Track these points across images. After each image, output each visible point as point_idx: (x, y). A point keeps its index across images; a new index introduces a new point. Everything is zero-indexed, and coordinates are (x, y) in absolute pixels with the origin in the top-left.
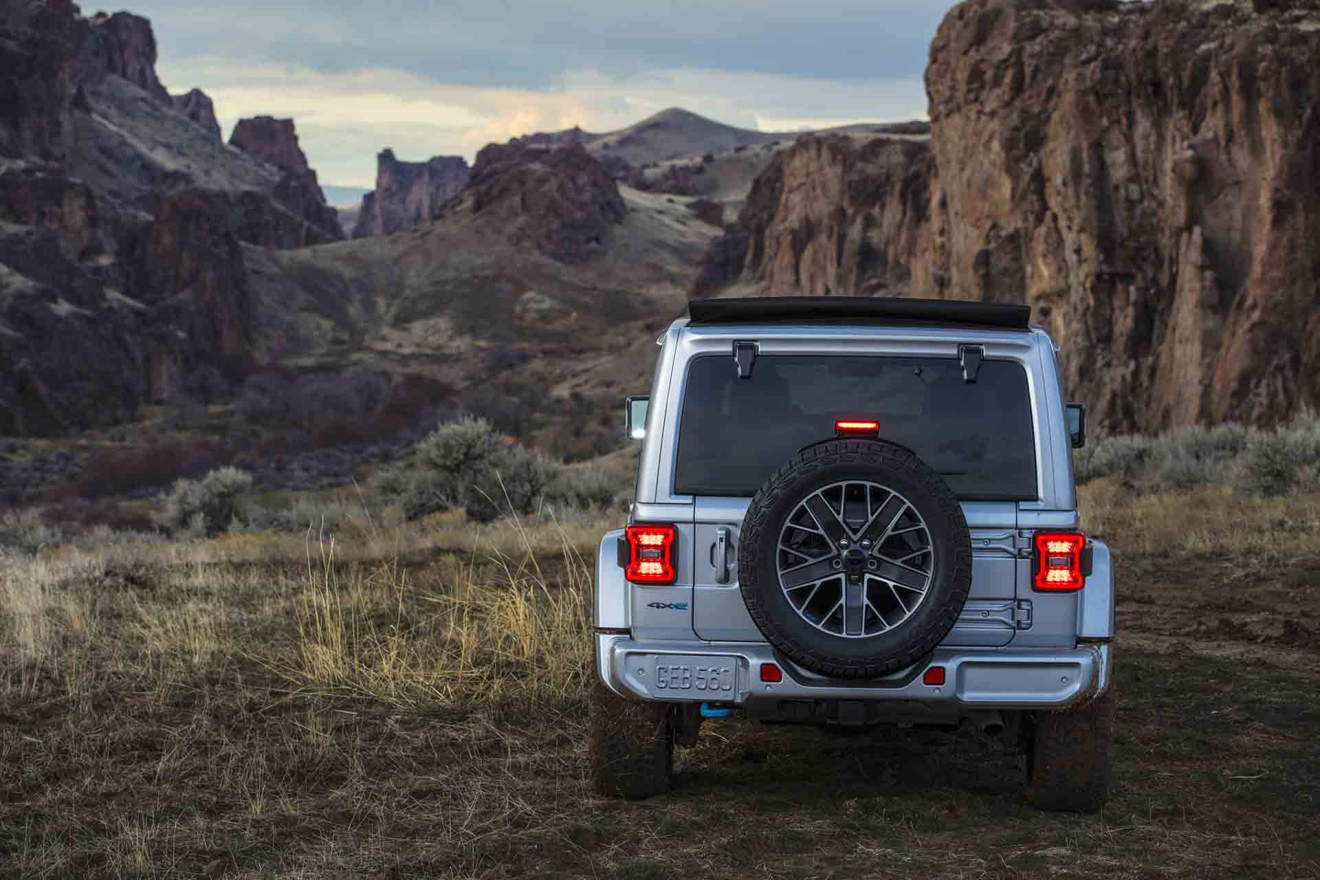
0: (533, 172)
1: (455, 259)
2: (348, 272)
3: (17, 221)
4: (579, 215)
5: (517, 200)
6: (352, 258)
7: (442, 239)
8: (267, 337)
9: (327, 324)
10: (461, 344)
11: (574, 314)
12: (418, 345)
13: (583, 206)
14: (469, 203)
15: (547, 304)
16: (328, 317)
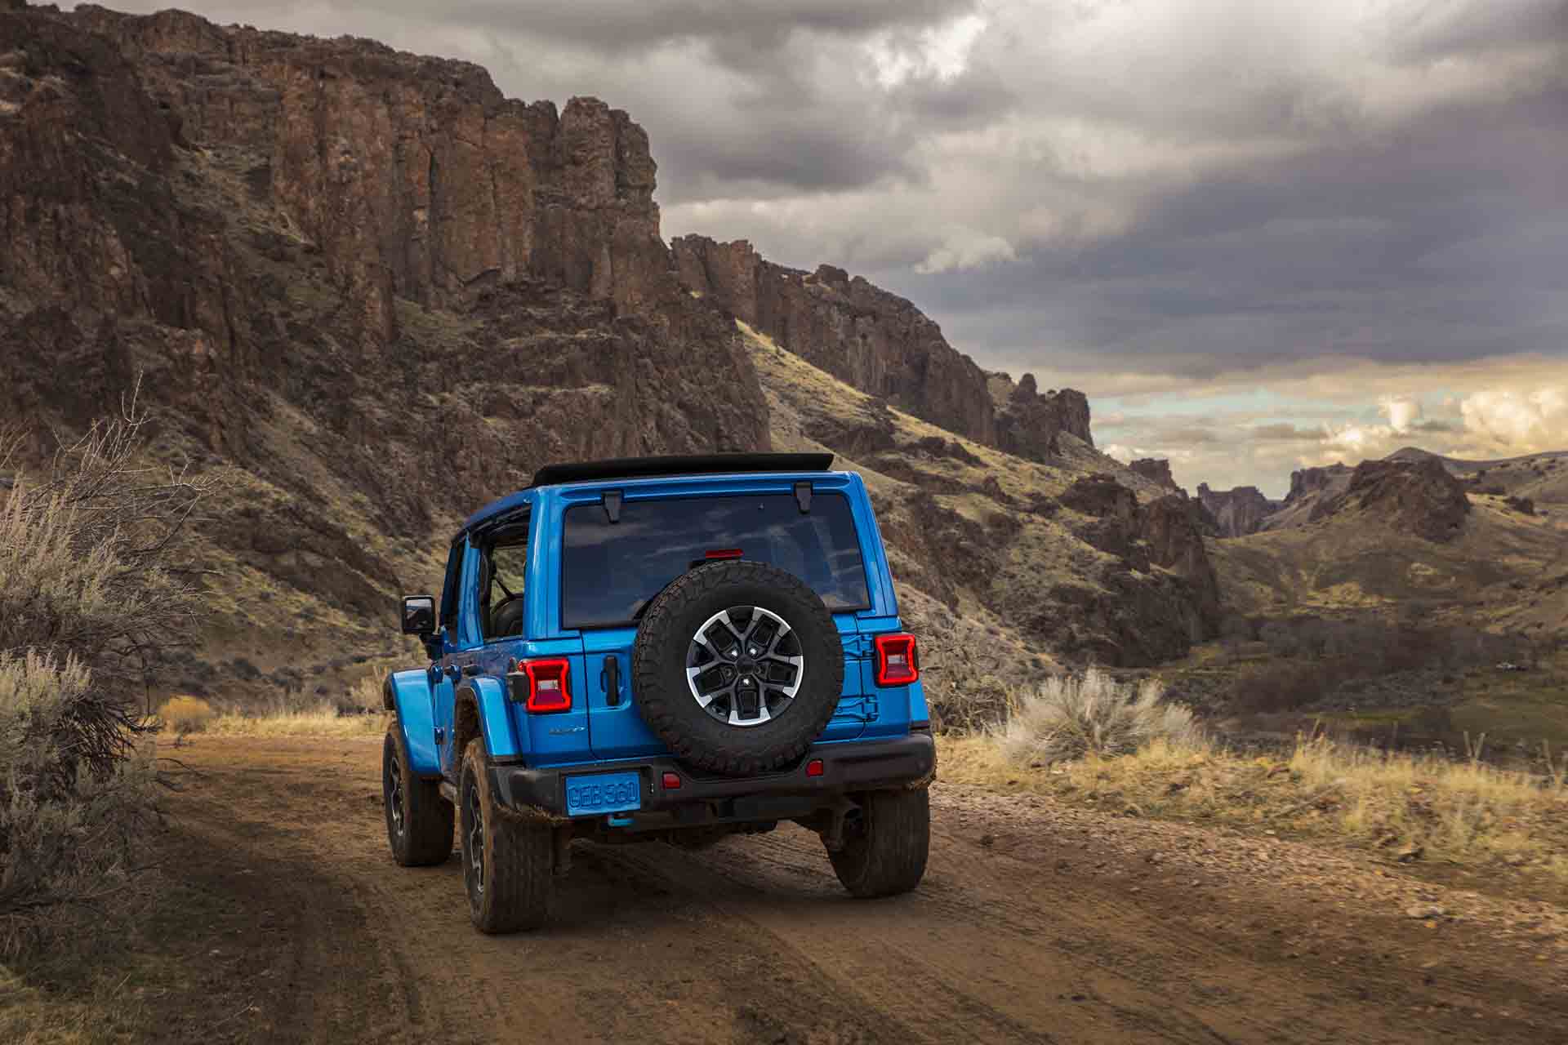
0: (1406, 479)
1: (1352, 541)
2: (1275, 553)
3: (1090, 514)
4: (1442, 507)
5: (1395, 499)
6: (1274, 543)
7: (1340, 527)
8: (1228, 598)
9: (1268, 590)
10: (1371, 601)
11: (1453, 579)
12: (1339, 602)
13: (1442, 501)
14: (1354, 503)
15: (1430, 572)
16: (1268, 584)
